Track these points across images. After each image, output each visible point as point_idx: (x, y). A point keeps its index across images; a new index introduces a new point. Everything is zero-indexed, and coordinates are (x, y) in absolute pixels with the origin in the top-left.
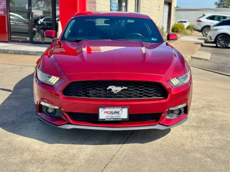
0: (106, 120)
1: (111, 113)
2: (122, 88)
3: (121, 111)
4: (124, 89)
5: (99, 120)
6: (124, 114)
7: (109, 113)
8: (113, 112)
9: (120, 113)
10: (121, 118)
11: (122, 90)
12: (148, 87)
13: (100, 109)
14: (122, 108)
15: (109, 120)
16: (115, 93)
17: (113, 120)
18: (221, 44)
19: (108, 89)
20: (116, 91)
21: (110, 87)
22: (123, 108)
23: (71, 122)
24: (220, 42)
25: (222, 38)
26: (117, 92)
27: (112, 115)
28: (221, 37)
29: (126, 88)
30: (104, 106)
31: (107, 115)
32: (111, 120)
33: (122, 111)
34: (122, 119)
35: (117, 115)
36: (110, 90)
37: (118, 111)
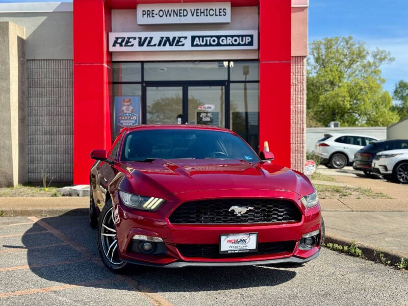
0: (229, 252)
1: (237, 242)
2: (247, 208)
3: (248, 240)
4: (250, 210)
5: (220, 253)
6: (251, 242)
7: (233, 241)
8: (239, 241)
9: (247, 241)
10: (248, 248)
11: (247, 212)
12: (277, 207)
13: (222, 236)
14: (249, 234)
15: (233, 252)
16: (239, 215)
17: (237, 251)
18: (403, 178)
19: (230, 210)
20: (240, 212)
21: (233, 208)
22: (251, 234)
23: (182, 258)
24: (402, 174)
25: (404, 167)
26: (242, 213)
27: (237, 245)
28: (402, 166)
29: (252, 208)
30: (227, 233)
31: (231, 244)
32: (235, 251)
33: (250, 239)
34: (249, 250)
35: (243, 245)
36: (233, 211)
37: (244, 239)
